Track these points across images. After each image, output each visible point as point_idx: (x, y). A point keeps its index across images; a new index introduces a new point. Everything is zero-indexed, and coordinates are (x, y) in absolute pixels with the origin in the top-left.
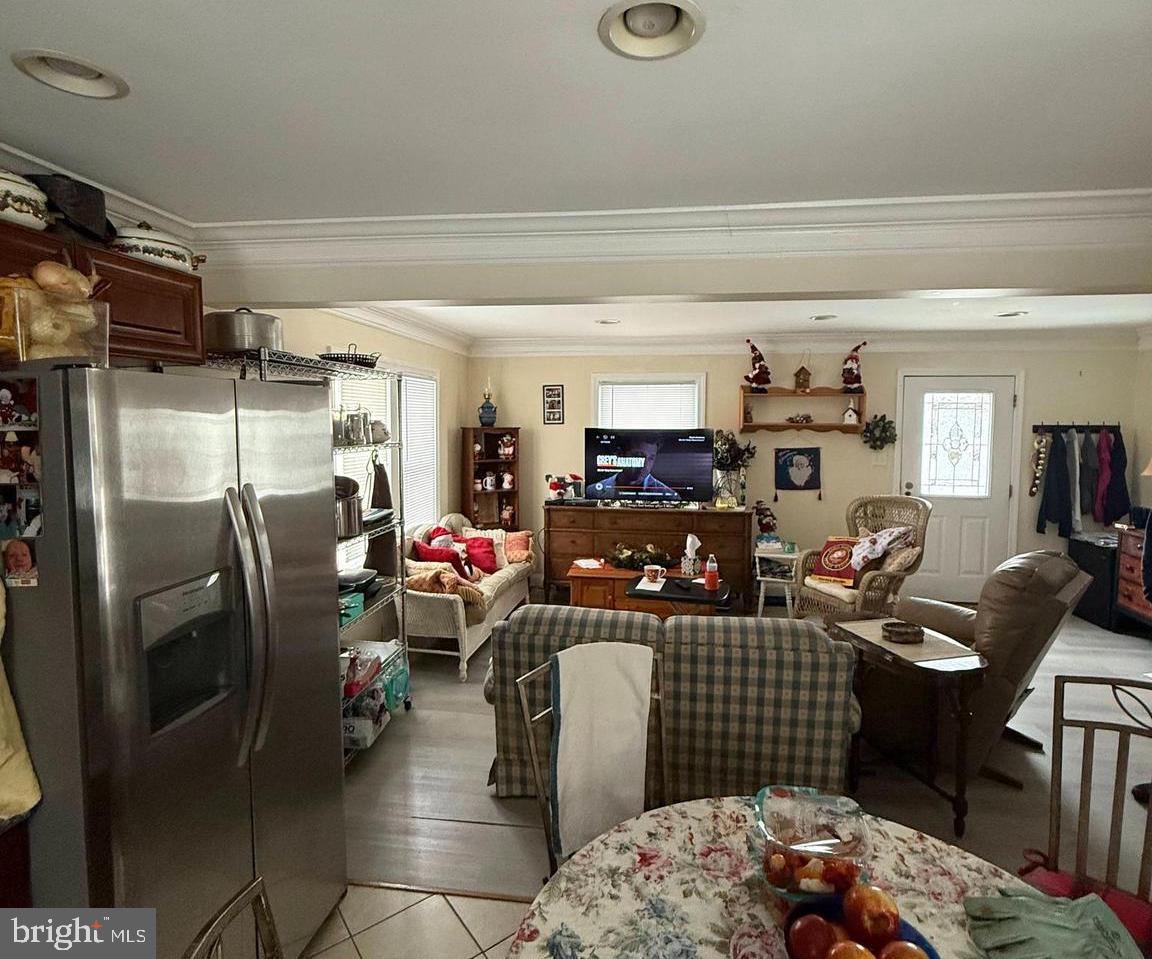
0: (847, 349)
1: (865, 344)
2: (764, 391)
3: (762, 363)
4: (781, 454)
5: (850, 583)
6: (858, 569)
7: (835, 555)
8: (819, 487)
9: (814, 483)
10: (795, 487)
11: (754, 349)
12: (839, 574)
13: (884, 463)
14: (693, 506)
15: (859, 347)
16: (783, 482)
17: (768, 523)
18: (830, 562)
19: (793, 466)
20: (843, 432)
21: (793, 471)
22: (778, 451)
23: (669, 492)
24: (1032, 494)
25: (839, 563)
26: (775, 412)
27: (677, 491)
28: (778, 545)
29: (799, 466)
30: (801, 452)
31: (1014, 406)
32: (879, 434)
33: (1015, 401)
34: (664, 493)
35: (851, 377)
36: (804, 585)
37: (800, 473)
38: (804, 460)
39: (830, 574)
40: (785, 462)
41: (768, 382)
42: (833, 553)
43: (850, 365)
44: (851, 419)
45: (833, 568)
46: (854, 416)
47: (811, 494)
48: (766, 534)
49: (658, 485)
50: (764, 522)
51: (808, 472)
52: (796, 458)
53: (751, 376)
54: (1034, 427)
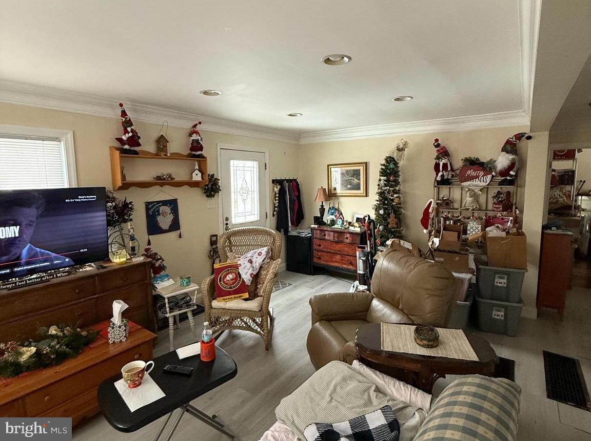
0: (188, 125)
1: (200, 123)
2: (136, 153)
3: (132, 127)
4: (150, 206)
5: (246, 295)
6: (249, 284)
7: (228, 278)
8: (179, 229)
9: (175, 226)
10: (163, 231)
11: (124, 114)
12: (237, 292)
13: (214, 207)
14: (89, 268)
15: (196, 125)
16: (154, 228)
17: (160, 265)
18: (226, 284)
19: (160, 214)
20: (191, 187)
21: (160, 219)
22: (148, 204)
23: (57, 259)
24: (273, 215)
25: (233, 283)
26: (144, 171)
27: (67, 256)
28: (171, 282)
29: (164, 214)
30: (165, 203)
31: (266, 169)
32: (211, 188)
33: (266, 166)
34: (52, 261)
35: (196, 146)
36: (212, 308)
37: (165, 221)
38: (166, 209)
39: (229, 293)
40: (154, 212)
41: (139, 145)
42: (225, 276)
43: (195, 137)
44: (197, 177)
45: (231, 288)
46: (200, 174)
47: (173, 235)
48: (158, 275)
49: (43, 254)
50: (157, 265)
51: (170, 217)
52: (162, 208)
53: (124, 138)
54: (273, 180)
